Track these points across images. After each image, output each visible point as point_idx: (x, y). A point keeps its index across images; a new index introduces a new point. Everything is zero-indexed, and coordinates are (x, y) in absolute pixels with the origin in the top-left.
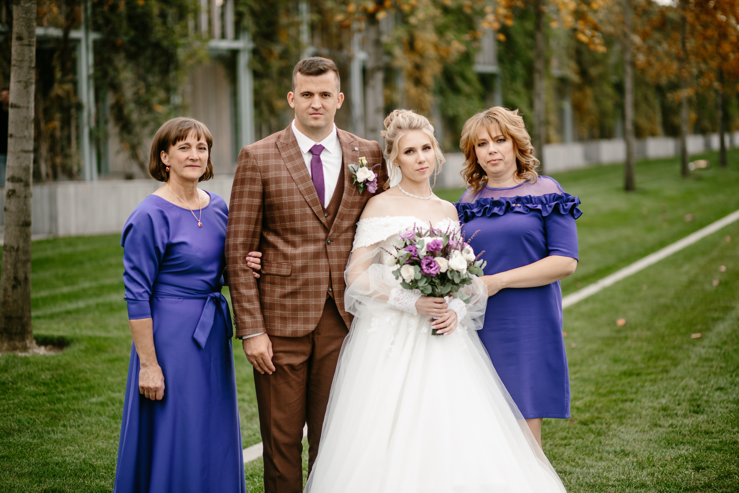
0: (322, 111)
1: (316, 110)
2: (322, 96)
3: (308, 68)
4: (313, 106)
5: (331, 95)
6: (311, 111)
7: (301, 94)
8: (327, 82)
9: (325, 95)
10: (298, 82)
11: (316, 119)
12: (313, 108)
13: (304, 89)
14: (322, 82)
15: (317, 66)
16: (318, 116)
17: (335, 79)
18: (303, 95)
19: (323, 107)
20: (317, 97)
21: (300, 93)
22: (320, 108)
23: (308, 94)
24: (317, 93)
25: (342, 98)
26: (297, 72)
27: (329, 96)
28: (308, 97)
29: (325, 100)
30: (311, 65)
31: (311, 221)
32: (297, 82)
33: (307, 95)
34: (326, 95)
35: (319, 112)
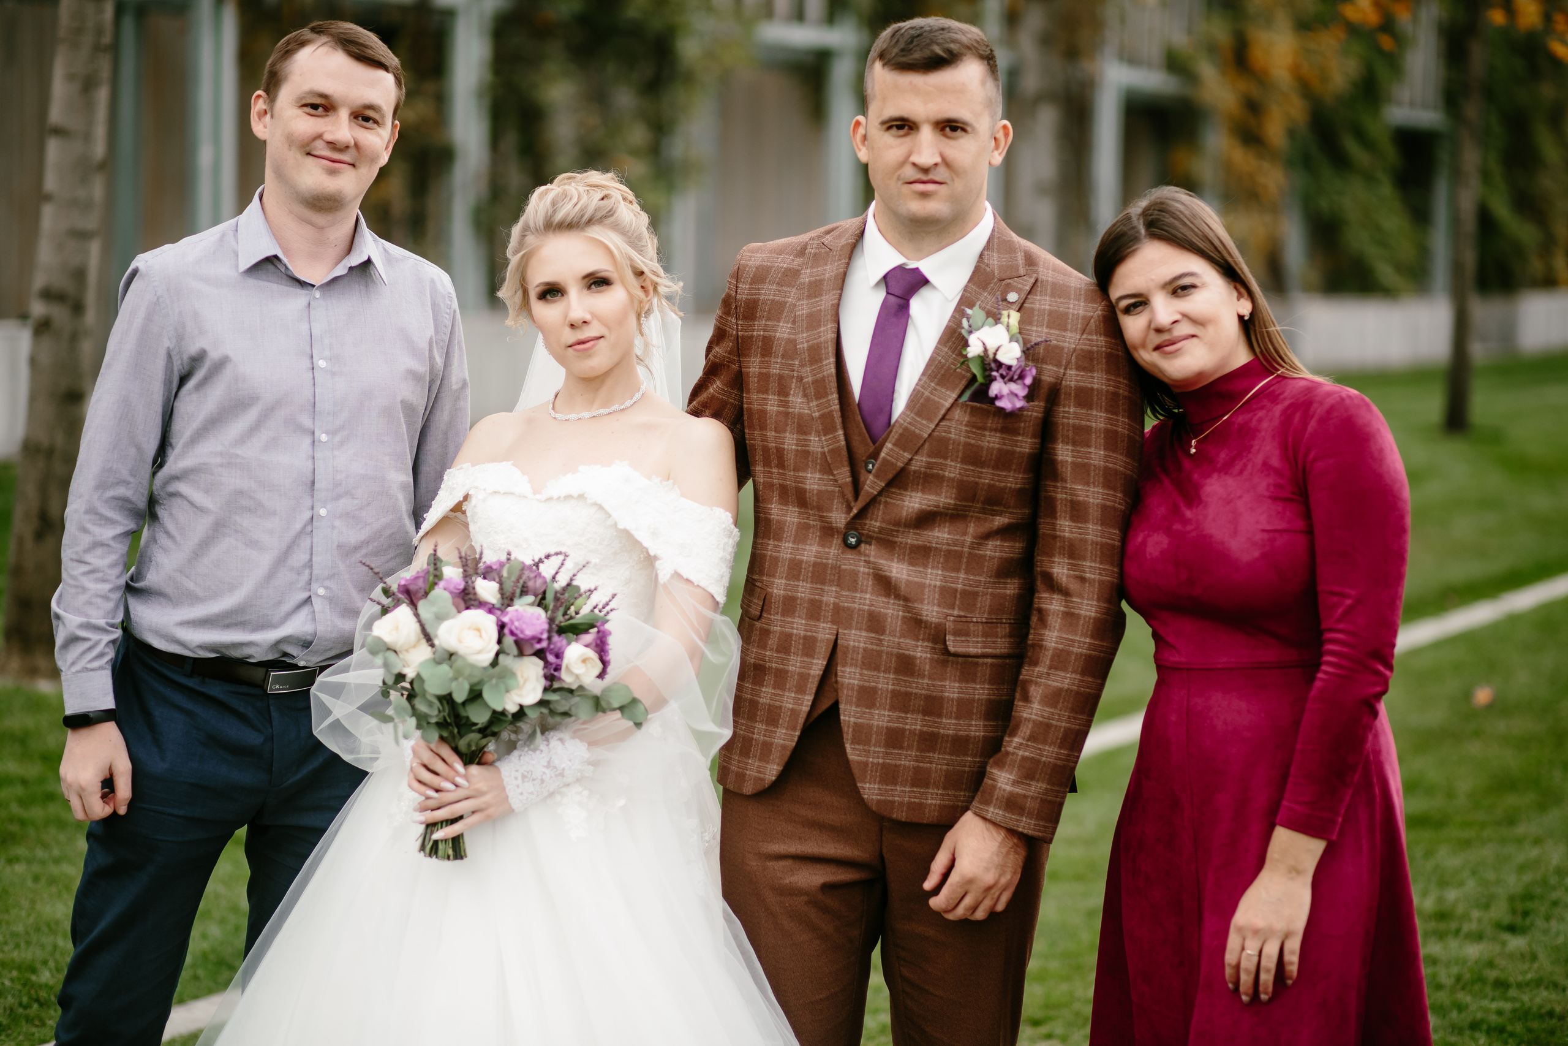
0: (941, 174)
1: (926, 170)
2: (942, 129)
3: (903, 50)
4: (914, 158)
5: (969, 129)
6: (910, 173)
7: (883, 123)
8: (959, 91)
9: (950, 127)
10: (876, 88)
11: (924, 195)
12: (914, 164)
13: (892, 111)
14: (942, 91)
15: (928, 45)
16: (930, 187)
17: (983, 83)
18: (889, 128)
19: (946, 163)
20: (926, 134)
21: (880, 120)
22: (936, 165)
23: (903, 125)
24: (928, 121)
25: (1006, 135)
26: (874, 61)
27: (964, 130)
28: (901, 132)
29: (952, 143)
30: (912, 42)
31: (818, 475)
32: (873, 88)
33: (899, 127)
34: (954, 129)
35: (931, 177)
